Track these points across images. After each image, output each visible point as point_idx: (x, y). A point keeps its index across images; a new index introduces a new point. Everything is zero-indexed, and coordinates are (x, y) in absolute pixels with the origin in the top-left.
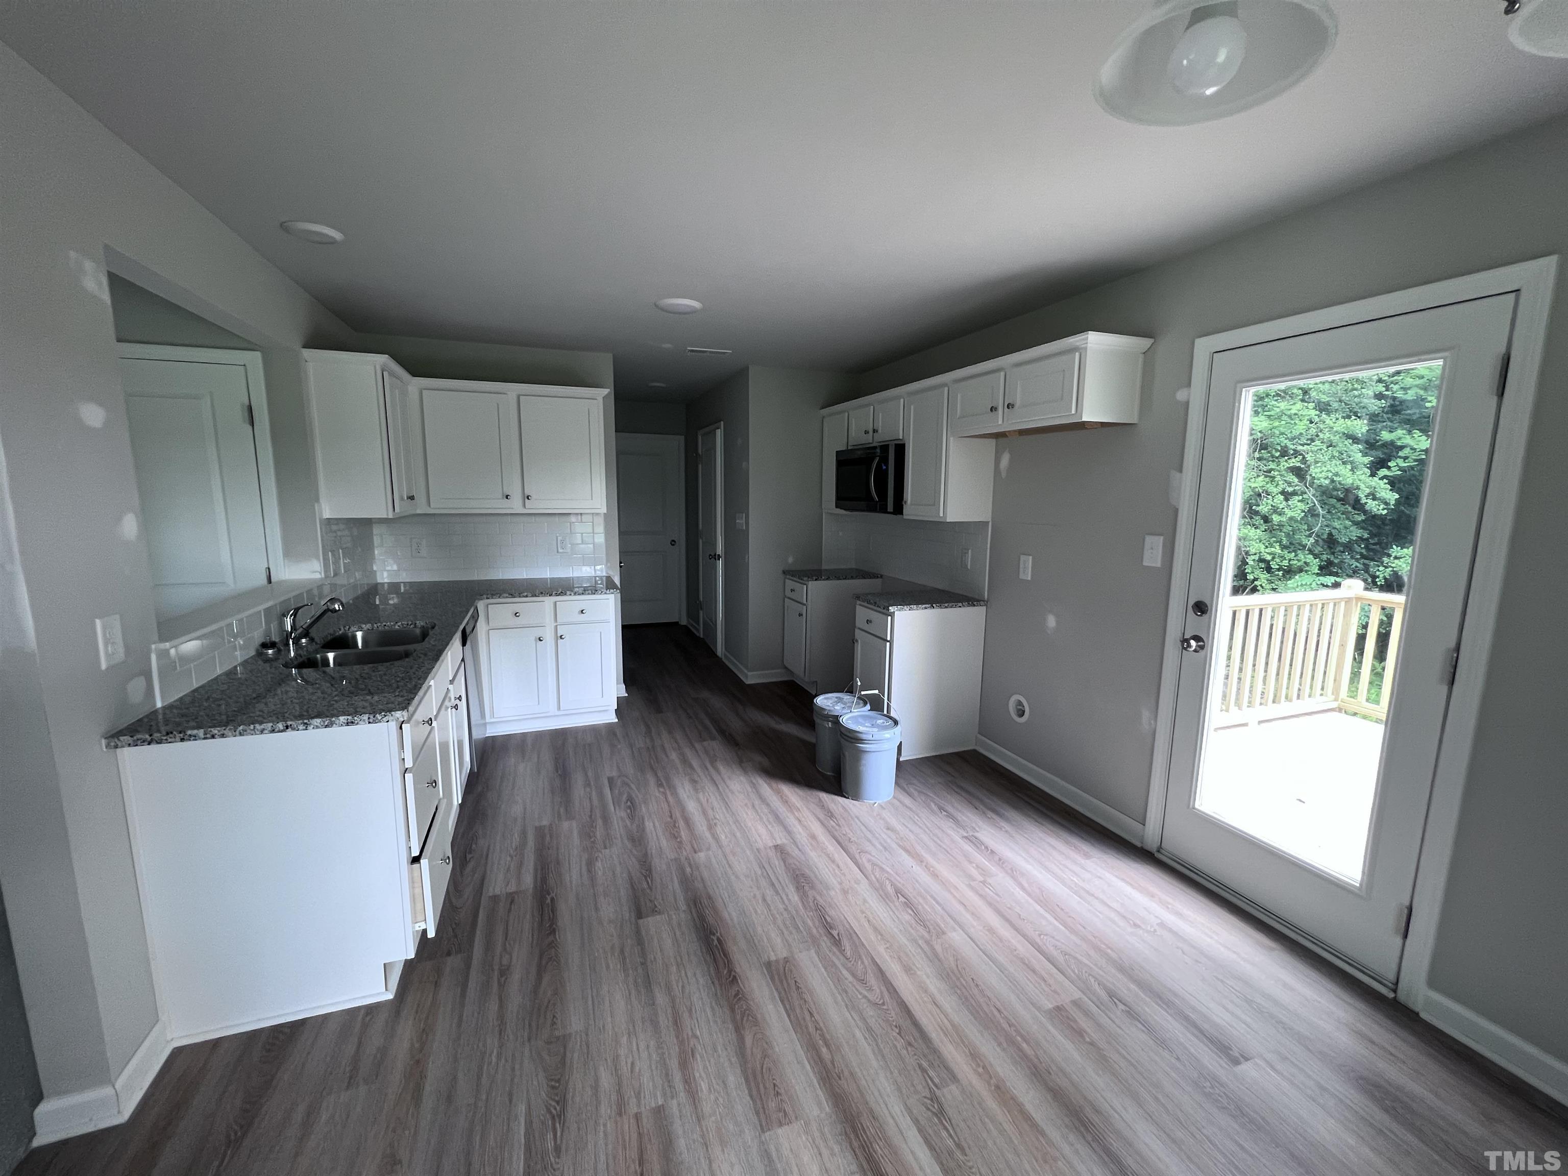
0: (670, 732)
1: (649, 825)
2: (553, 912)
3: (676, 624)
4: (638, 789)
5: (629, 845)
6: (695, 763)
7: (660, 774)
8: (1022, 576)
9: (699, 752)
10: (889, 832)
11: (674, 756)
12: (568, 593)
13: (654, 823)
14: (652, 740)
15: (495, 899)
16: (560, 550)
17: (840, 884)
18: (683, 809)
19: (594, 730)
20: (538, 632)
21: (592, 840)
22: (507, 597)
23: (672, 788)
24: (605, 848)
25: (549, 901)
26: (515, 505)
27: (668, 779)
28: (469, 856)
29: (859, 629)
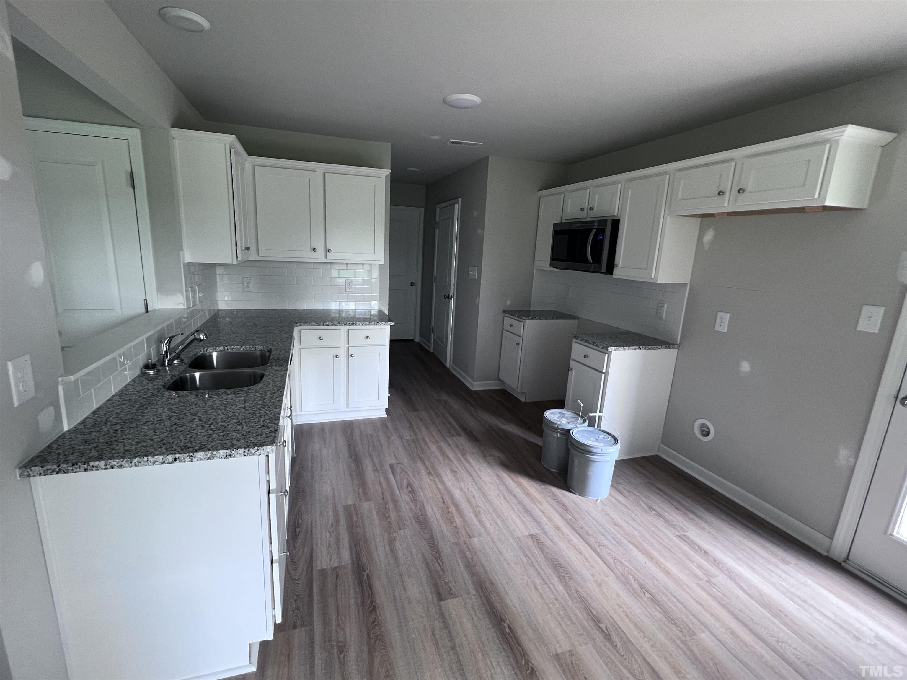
0: (427, 428)
1: (428, 509)
2: (370, 588)
3: (412, 340)
4: (414, 476)
5: (417, 526)
6: (451, 455)
7: (427, 463)
8: (717, 328)
9: (452, 446)
10: (616, 527)
11: (434, 448)
12: (358, 323)
13: (432, 508)
14: (415, 434)
15: (323, 572)
16: (347, 290)
17: (593, 576)
18: (452, 497)
19: (371, 422)
20: (335, 352)
21: (389, 520)
22: (314, 325)
23: (439, 476)
24: (400, 529)
25: (365, 578)
26: (320, 256)
27: (434, 469)
28: (298, 530)
29: (574, 360)
